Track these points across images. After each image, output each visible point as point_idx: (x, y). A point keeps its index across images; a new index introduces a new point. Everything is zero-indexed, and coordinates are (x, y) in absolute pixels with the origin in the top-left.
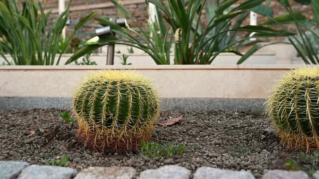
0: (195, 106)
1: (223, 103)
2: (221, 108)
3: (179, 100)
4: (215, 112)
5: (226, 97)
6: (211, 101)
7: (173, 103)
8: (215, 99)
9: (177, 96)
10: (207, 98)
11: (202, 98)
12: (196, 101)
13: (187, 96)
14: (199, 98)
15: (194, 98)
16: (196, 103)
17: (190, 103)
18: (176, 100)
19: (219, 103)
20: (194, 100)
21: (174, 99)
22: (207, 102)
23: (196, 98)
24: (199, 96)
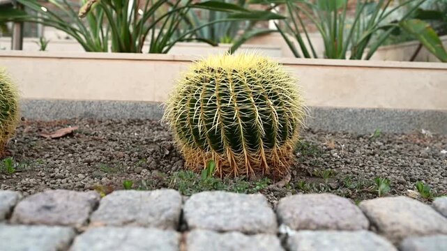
0: (113, 112)
1: (153, 108)
2: (149, 115)
3: (90, 103)
4: (139, 121)
5: (157, 100)
6: (136, 106)
7: (81, 107)
8: (142, 102)
9: (87, 98)
10: (130, 102)
11: (123, 102)
12: (114, 105)
13: (102, 98)
14: (120, 102)
15: (111, 101)
16: (115, 108)
17: (105, 108)
18: (86, 104)
19: (147, 109)
20: (112, 104)
21: (83, 102)
22: (130, 106)
23: (115, 101)
24: (118, 99)
